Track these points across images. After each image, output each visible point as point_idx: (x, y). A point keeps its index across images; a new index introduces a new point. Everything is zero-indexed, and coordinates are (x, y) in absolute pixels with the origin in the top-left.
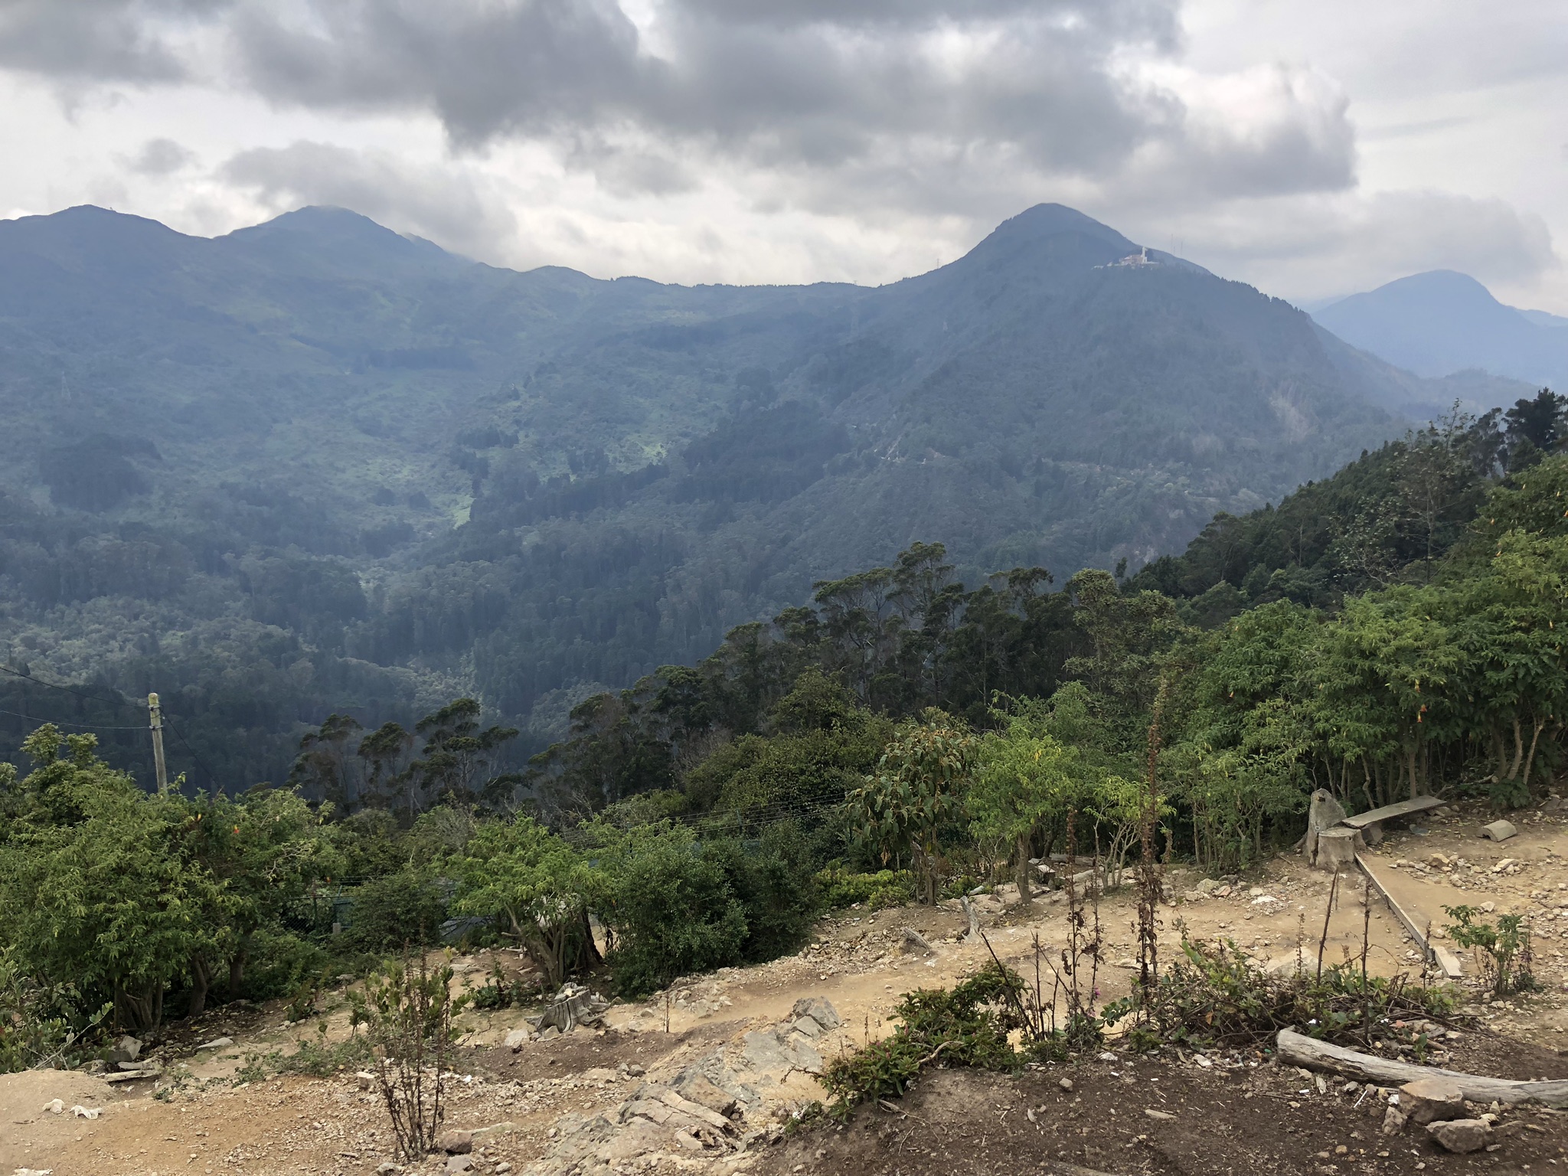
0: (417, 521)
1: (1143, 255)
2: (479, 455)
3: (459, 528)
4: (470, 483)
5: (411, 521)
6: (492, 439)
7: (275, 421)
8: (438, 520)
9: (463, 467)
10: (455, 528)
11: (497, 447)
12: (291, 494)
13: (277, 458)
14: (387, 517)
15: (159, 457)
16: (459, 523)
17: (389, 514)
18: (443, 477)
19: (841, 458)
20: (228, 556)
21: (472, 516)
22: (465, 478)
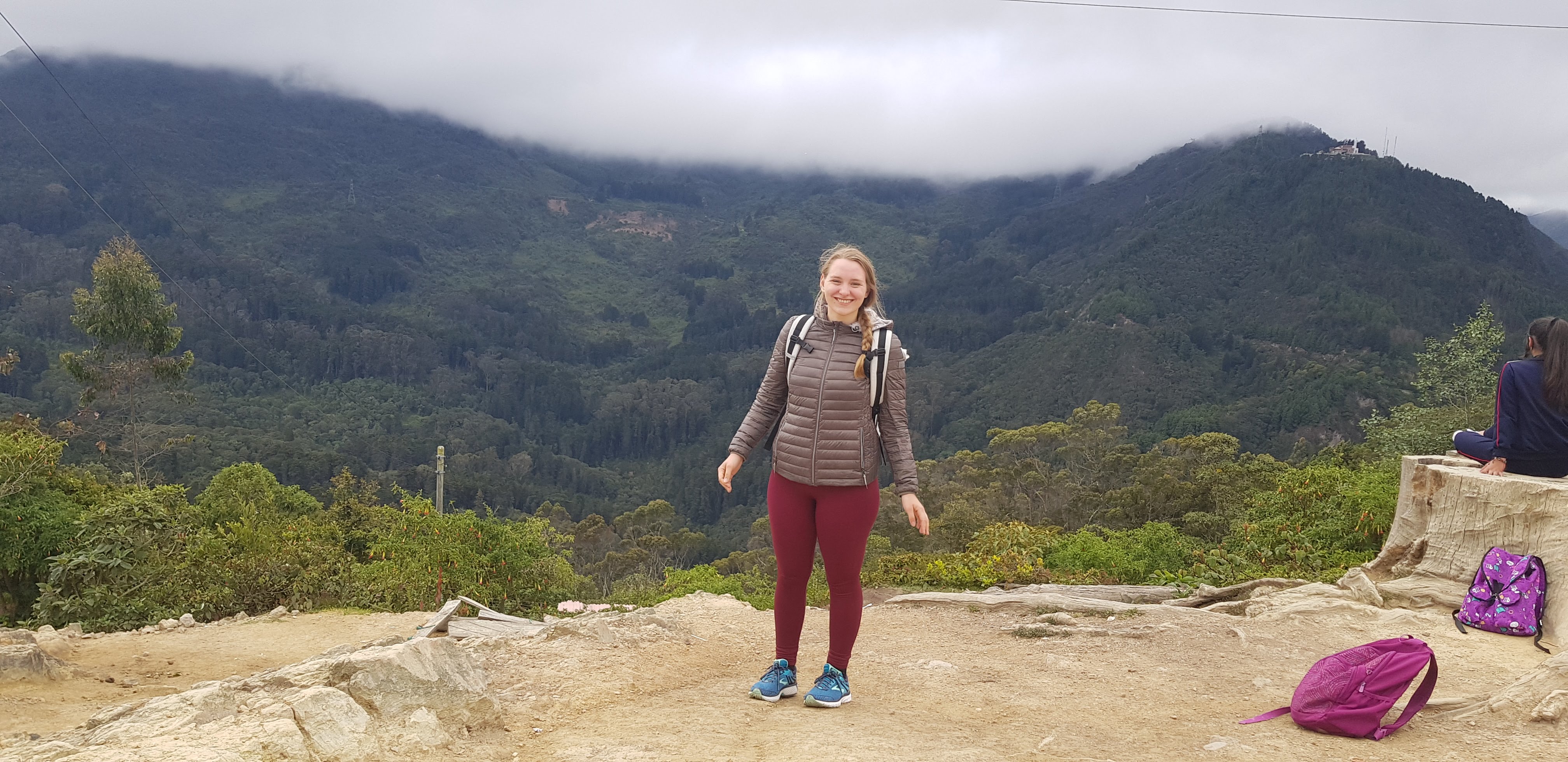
0: (636, 338)
1: (1354, 146)
2: (697, 283)
3: (672, 348)
4: (686, 307)
5: (631, 338)
6: (710, 270)
7: (524, 238)
8: (656, 338)
9: (682, 293)
10: (669, 347)
11: (713, 278)
12: (530, 303)
13: (522, 271)
14: (611, 332)
15: (421, 261)
16: (673, 344)
17: (612, 329)
18: (663, 300)
19: (1032, 315)
20: (469, 354)
21: (685, 338)
22: (682, 303)
